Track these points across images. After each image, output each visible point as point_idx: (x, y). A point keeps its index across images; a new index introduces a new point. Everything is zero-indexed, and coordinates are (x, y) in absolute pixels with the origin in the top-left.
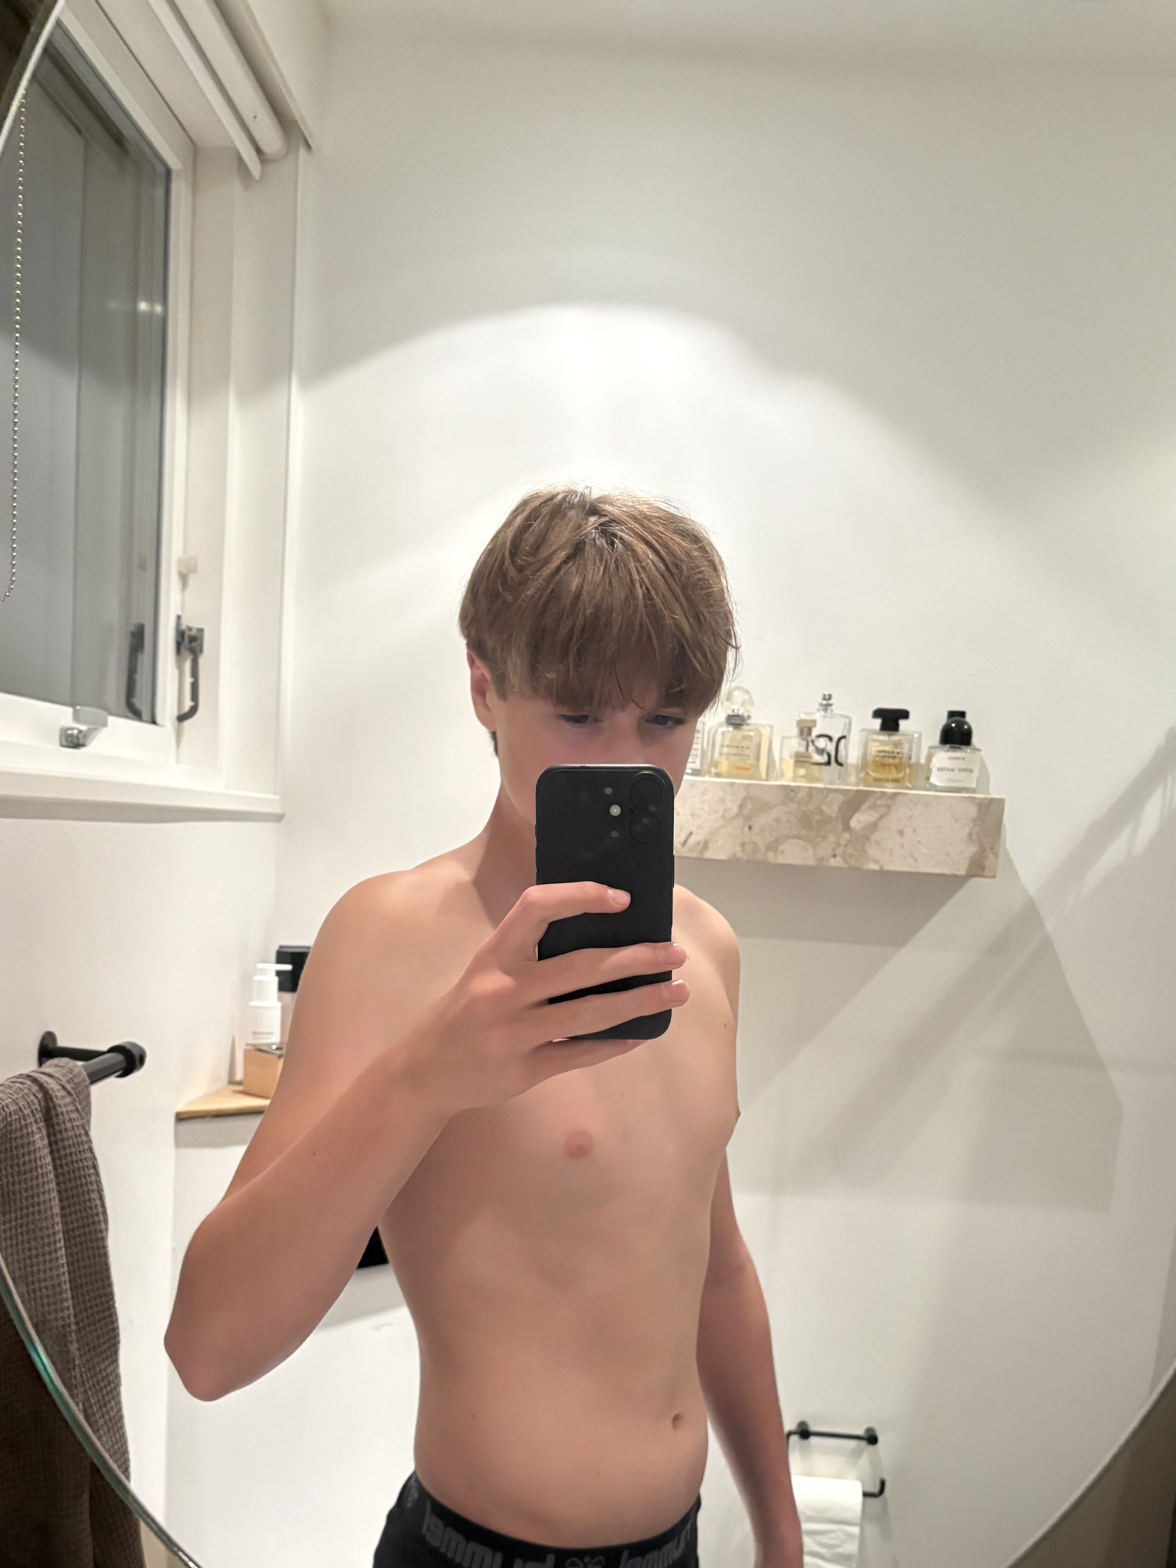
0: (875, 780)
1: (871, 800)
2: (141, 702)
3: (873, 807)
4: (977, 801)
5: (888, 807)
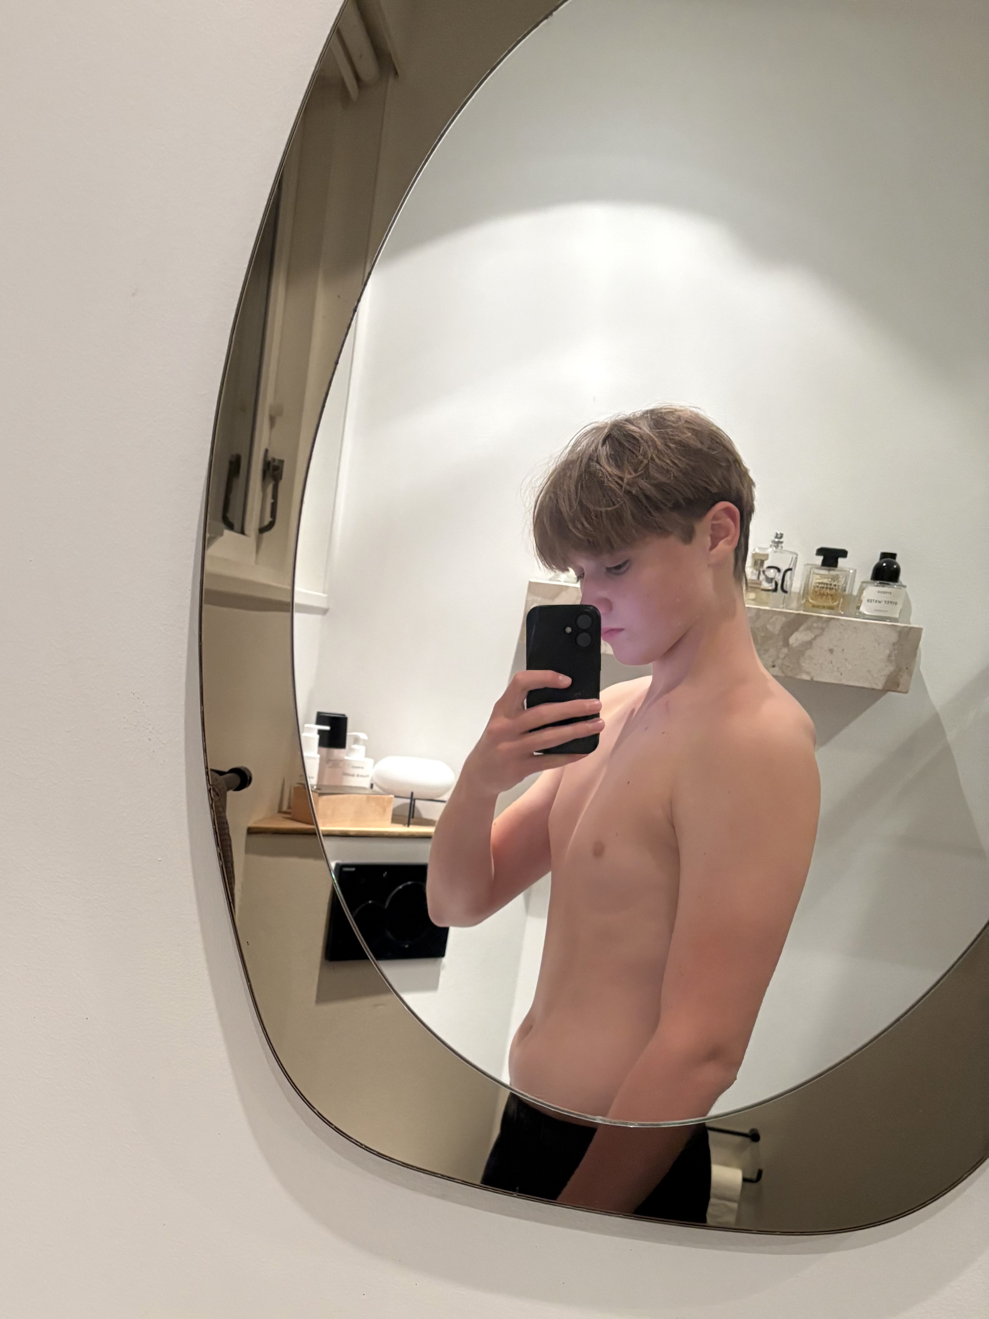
0: (814, 606)
1: (809, 622)
2: (234, 516)
3: (809, 629)
4: (898, 629)
5: (823, 629)
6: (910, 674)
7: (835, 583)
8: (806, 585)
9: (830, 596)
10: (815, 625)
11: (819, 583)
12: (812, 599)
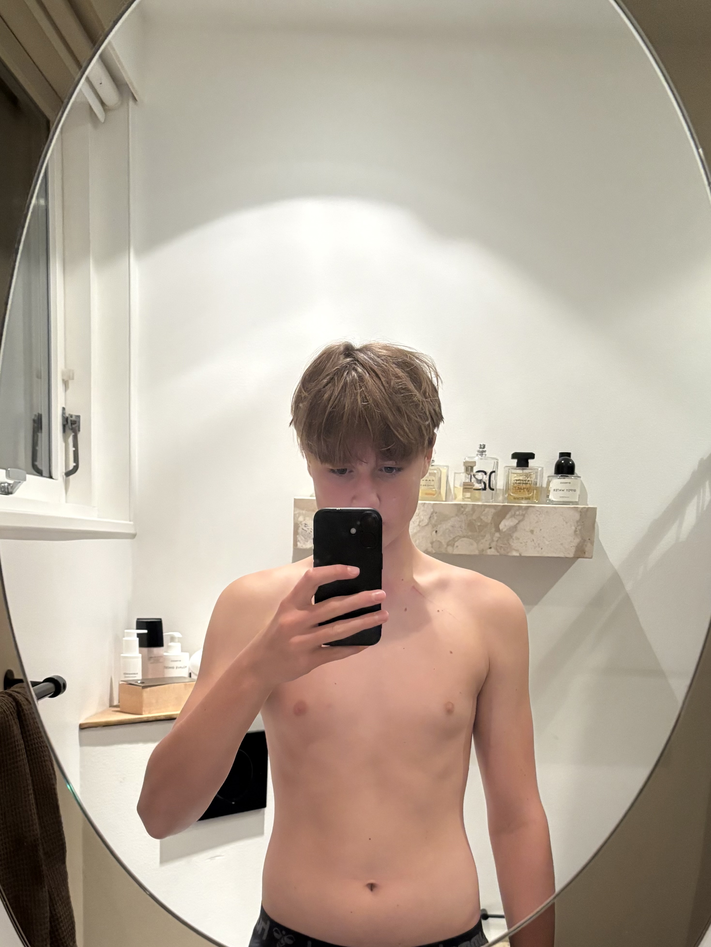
0: (515, 498)
1: (513, 512)
2: (42, 464)
3: (513, 516)
4: (579, 510)
5: (524, 515)
6: (592, 543)
7: (529, 479)
8: (507, 484)
9: (525, 490)
10: (517, 513)
11: (517, 480)
12: (512, 493)
